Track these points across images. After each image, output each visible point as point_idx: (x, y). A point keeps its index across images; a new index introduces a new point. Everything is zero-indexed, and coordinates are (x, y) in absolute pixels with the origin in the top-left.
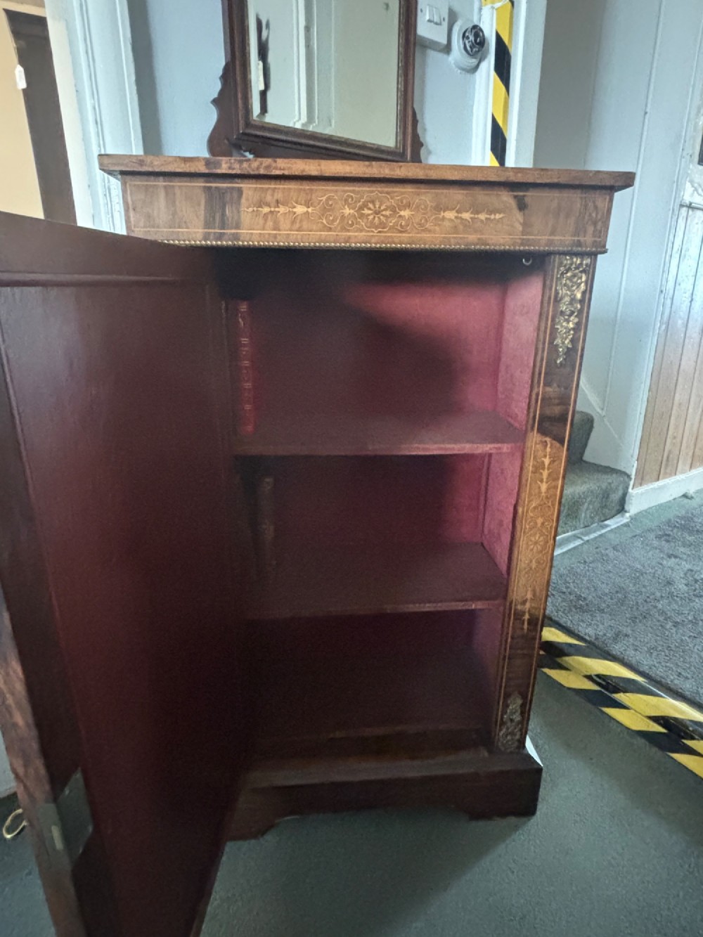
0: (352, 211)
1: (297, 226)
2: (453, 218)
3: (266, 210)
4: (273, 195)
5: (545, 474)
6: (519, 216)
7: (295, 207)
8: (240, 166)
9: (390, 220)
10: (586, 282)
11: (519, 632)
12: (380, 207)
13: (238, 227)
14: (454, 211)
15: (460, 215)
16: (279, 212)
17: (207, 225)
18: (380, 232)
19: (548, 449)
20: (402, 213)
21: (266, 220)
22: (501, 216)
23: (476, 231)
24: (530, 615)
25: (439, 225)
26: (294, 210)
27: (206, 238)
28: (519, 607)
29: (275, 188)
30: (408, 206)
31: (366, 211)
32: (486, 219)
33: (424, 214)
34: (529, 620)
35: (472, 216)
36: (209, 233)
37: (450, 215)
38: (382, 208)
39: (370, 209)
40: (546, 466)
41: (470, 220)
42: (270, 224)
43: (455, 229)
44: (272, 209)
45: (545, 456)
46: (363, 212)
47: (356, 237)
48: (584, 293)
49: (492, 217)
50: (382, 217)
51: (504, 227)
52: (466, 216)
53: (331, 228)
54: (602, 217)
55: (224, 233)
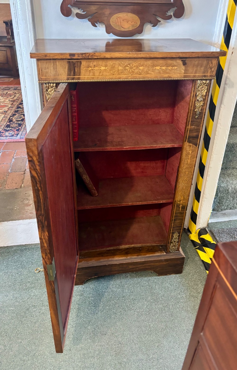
0: (122, 68)
1: (101, 74)
2: (159, 69)
3: (90, 69)
4: (93, 64)
5: (190, 156)
6: (183, 67)
7: (101, 67)
8: (82, 56)
9: (136, 70)
10: (207, 89)
11: (178, 212)
12: (132, 66)
13: (79, 75)
15: (161, 68)
16: (95, 69)
17: (69, 74)
18: (132, 75)
19: (191, 148)
20: (140, 68)
21: (90, 72)
22: (177, 67)
23: (167, 73)
24: (182, 205)
25: (154, 72)
27: (68, 79)
28: (178, 203)
29: (94, 61)
30: (142, 66)
31: (127, 68)
32: (171, 69)
33: (148, 68)
34: (182, 207)
36: (69, 78)
37: (158, 68)
38: (133, 66)
39: (128, 67)
40: (190, 154)
41: (165, 69)
42: (91, 74)
43: (160, 73)
44: (92, 68)
45: (190, 151)
47: (123, 77)
48: (206, 93)
49: (173, 68)
50: (132, 70)
51: (178, 71)
53: (114, 74)
54: (214, 66)
55: (74, 77)
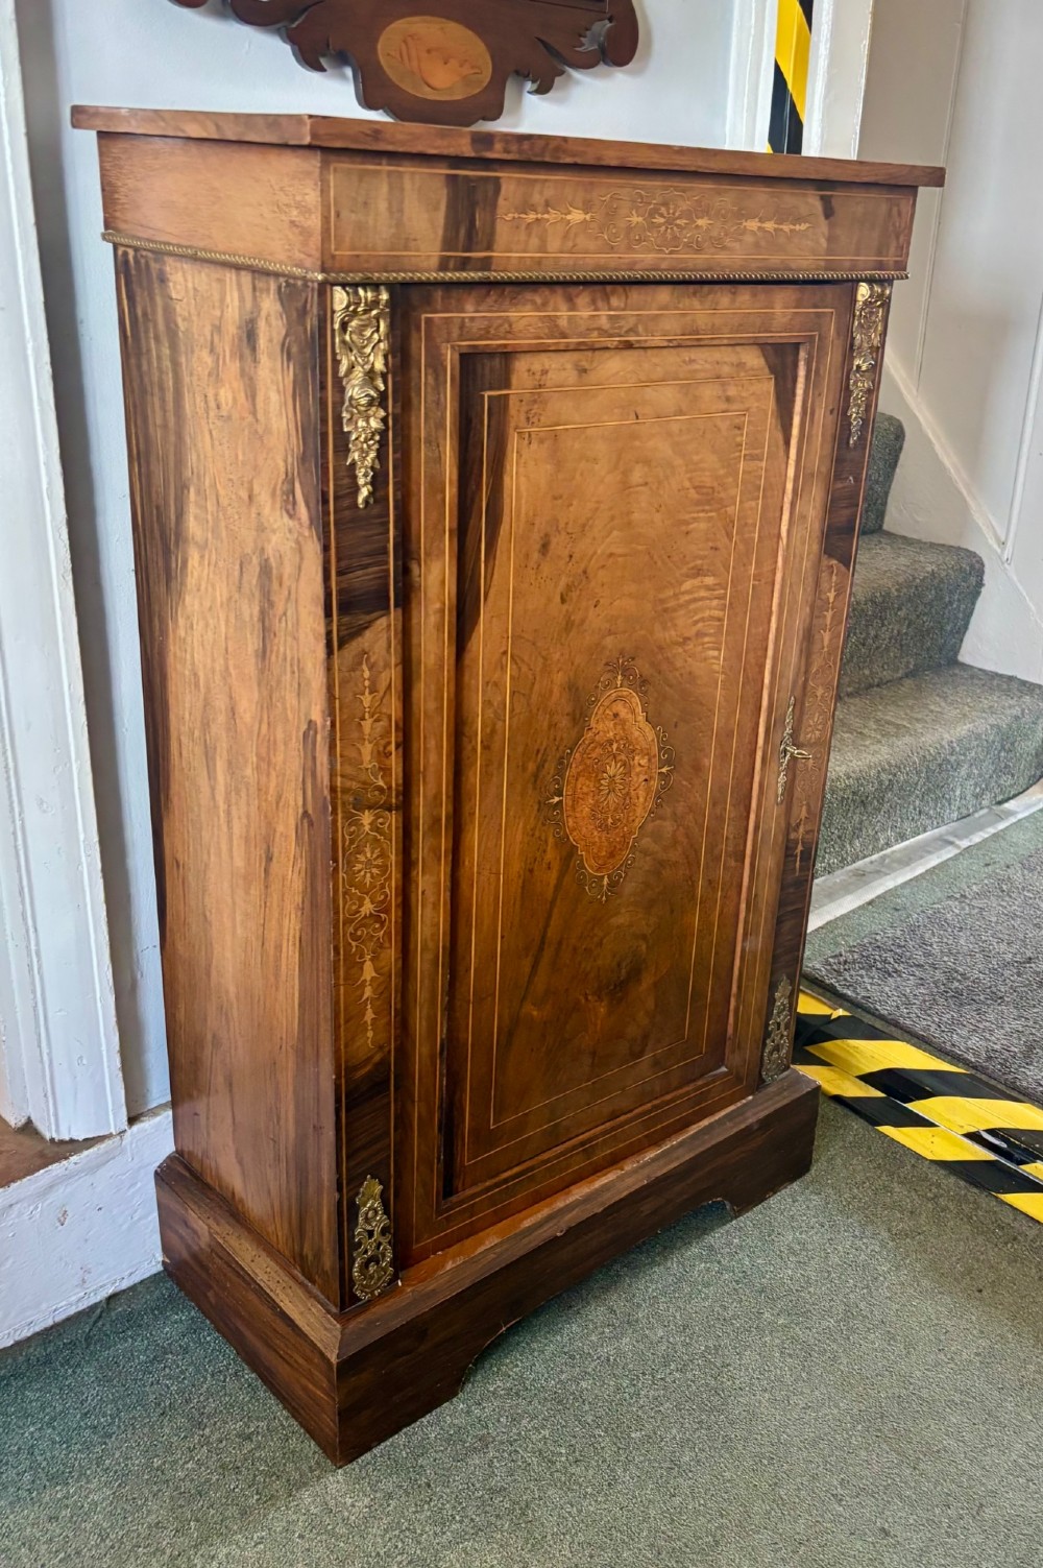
0: (640, 219)
1: (569, 245)
2: (755, 229)
3: (532, 216)
4: (541, 193)
5: (829, 615)
6: (823, 226)
7: (569, 213)
9: (684, 232)
10: (882, 321)
12: (673, 213)
13: (489, 248)
14: (757, 220)
15: (763, 225)
16: (548, 220)
17: (449, 243)
18: (671, 253)
19: (834, 578)
21: (529, 235)
22: (807, 225)
23: (779, 249)
24: (802, 843)
25: (740, 241)
26: (569, 217)
27: (443, 265)
28: (792, 835)
29: (546, 180)
30: (706, 213)
31: (658, 220)
32: (791, 231)
33: (724, 223)
35: (776, 226)
36: (447, 258)
37: (753, 225)
38: (676, 214)
39: (662, 215)
40: (831, 605)
41: (773, 233)
42: (534, 242)
43: (757, 247)
44: (539, 216)
45: (830, 589)
46: (654, 220)
47: (642, 260)
49: (797, 227)
50: (675, 228)
51: (808, 242)
52: (770, 226)
53: (612, 247)
54: (905, 228)
55: (469, 258)
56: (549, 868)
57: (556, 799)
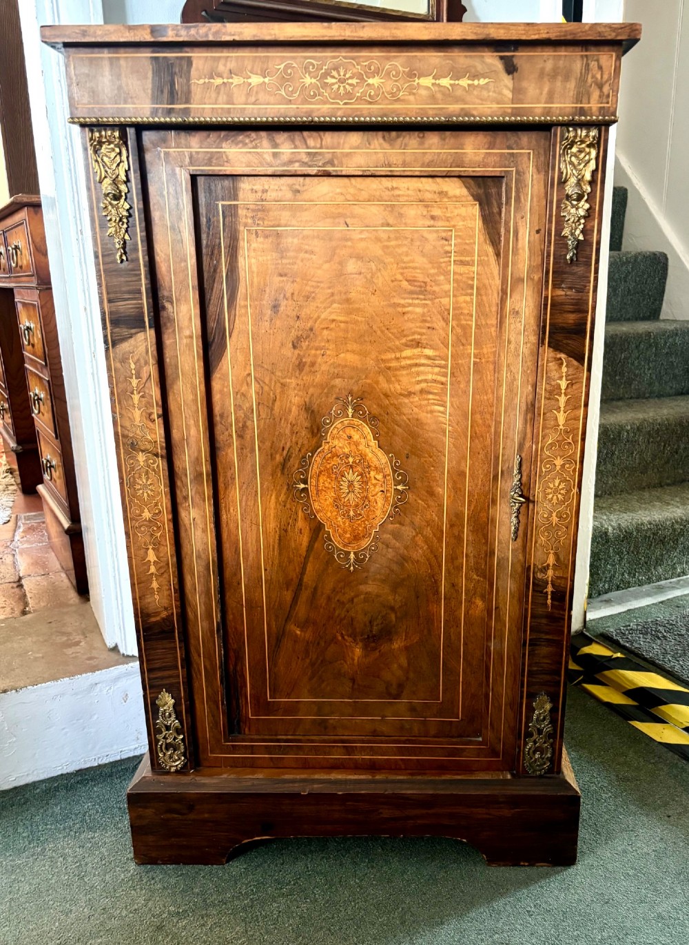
0: (313, 81)
1: (253, 99)
2: (430, 85)
3: (219, 81)
4: (225, 65)
5: (562, 400)
6: (507, 80)
7: (250, 77)
8: (188, 33)
9: (357, 89)
10: (597, 158)
11: (540, 611)
12: (344, 75)
13: (187, 101)
14: (431, 77)
15: (437, 82)
16: (232, 83)
17: (155, 99)
18: (345, 104)
19: (564, 369)
20: (371, 81)
21: (218, 93)
22: (487, 80)
23: (458, 100)
24: (553, 585)
25: (414, 94)
26: (250, 81)
27: (154, 112)
28: (540, 576)
29: (228, 57)
30: (377, 72)
31: (330, 80)
32: (469, 85)
33: (396, 81)
34: (552, 592)
35: (452, 82)
36: (157, 109)
37: (427, 81)
38: (347, 76)
39: (333, 77)
40: (563, 391)
41: (450, 88)
42: (223, 97)
43: (433, 99)
44: (225, 80)
45: (561, 378)
46: (326, 81)
47: (319, 109)
48: (594, 173)
49: (476, 82)
50: (347, 86)
51: (491, 94)
52: (445, 82)
53: (290, 101)
54: (609, 79)
55: (173, 109)
56: (301, 533)
57: (302, 486)
